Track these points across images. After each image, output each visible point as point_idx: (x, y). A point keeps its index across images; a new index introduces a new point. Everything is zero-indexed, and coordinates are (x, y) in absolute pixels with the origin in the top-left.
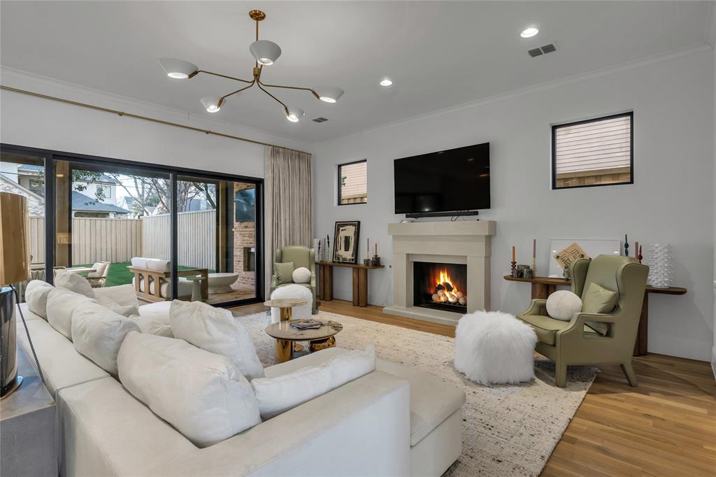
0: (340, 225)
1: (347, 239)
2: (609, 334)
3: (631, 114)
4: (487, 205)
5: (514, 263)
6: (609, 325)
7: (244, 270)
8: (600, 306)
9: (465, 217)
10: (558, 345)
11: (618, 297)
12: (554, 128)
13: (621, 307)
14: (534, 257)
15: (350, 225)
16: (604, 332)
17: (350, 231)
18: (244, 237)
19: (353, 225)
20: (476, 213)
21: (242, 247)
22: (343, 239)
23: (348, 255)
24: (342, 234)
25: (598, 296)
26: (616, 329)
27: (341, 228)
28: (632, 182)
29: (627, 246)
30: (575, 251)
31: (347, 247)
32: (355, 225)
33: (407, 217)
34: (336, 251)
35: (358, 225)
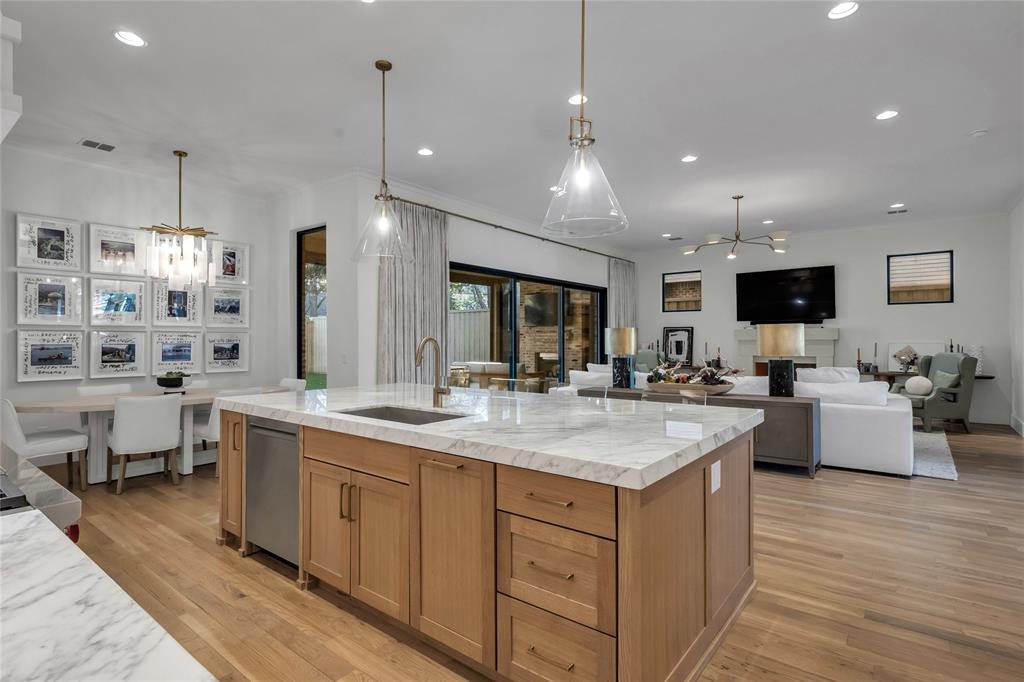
0: (668, 331)
1: (679, 345)
2: (955, 401)
3: (951, 252)
4: (832, 315)
5: (859, 361)
6: (955, 395)
8: (949, 384)
10: (926, 408)
11: (960, 377)
12: (889, 257)
13: (962, 383)
14: (876, 355)
15: (682, 330)
16: (952, 399)
17: (683, 337)
18: (536, 342)
19: (686, 331)
20: (821, 322)
21: (533, 352)
22: (674, 344)
23: (683, 358)
24: (673, 339)
25: (945, 378)
26: (959, 397)
27: (670, 334)
28: (952, 301)
29: (952, 347)
30: (908, 350)
31: (679, 351)
32: (688, 331)
33: (752, 324)
34: (666, 355)
35: (690, 331)
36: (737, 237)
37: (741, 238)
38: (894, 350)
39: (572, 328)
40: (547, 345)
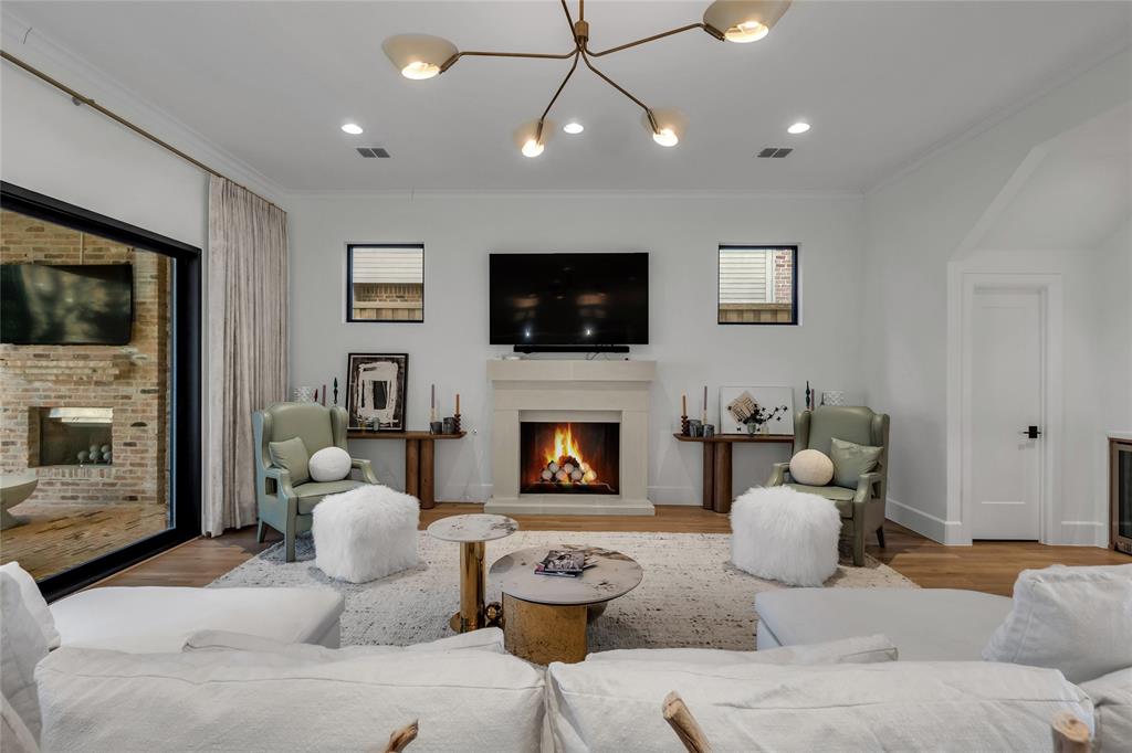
0: (357, 361)
1: (379, 390)
3: (794, 248)
4: (643, 338)
5: (685, 417)
7: (31, 465)
9: (608, 354)
10: (858, 516)
12: (720, 248)
14: (706, 407)
15: (386, 359)
17: (387, 373)
18: (30, 382)
19: (393, 360)
20: (626, 350)
21: (26, 408)
22: (369, 388)
23: (386, 416)
24: (367, 377)
27: (362, 366)
28: (796, 322)
29: (808, 393)
30: (747, 400)
31: (380, 401)
32: (398, 361)
33: (516, 350)
34: (353, 411)
35: (402, 362)
36: (581, 39)
37: (590, 46)
38: (728, 400)
39: (134, 350)
40: (64, 390)
